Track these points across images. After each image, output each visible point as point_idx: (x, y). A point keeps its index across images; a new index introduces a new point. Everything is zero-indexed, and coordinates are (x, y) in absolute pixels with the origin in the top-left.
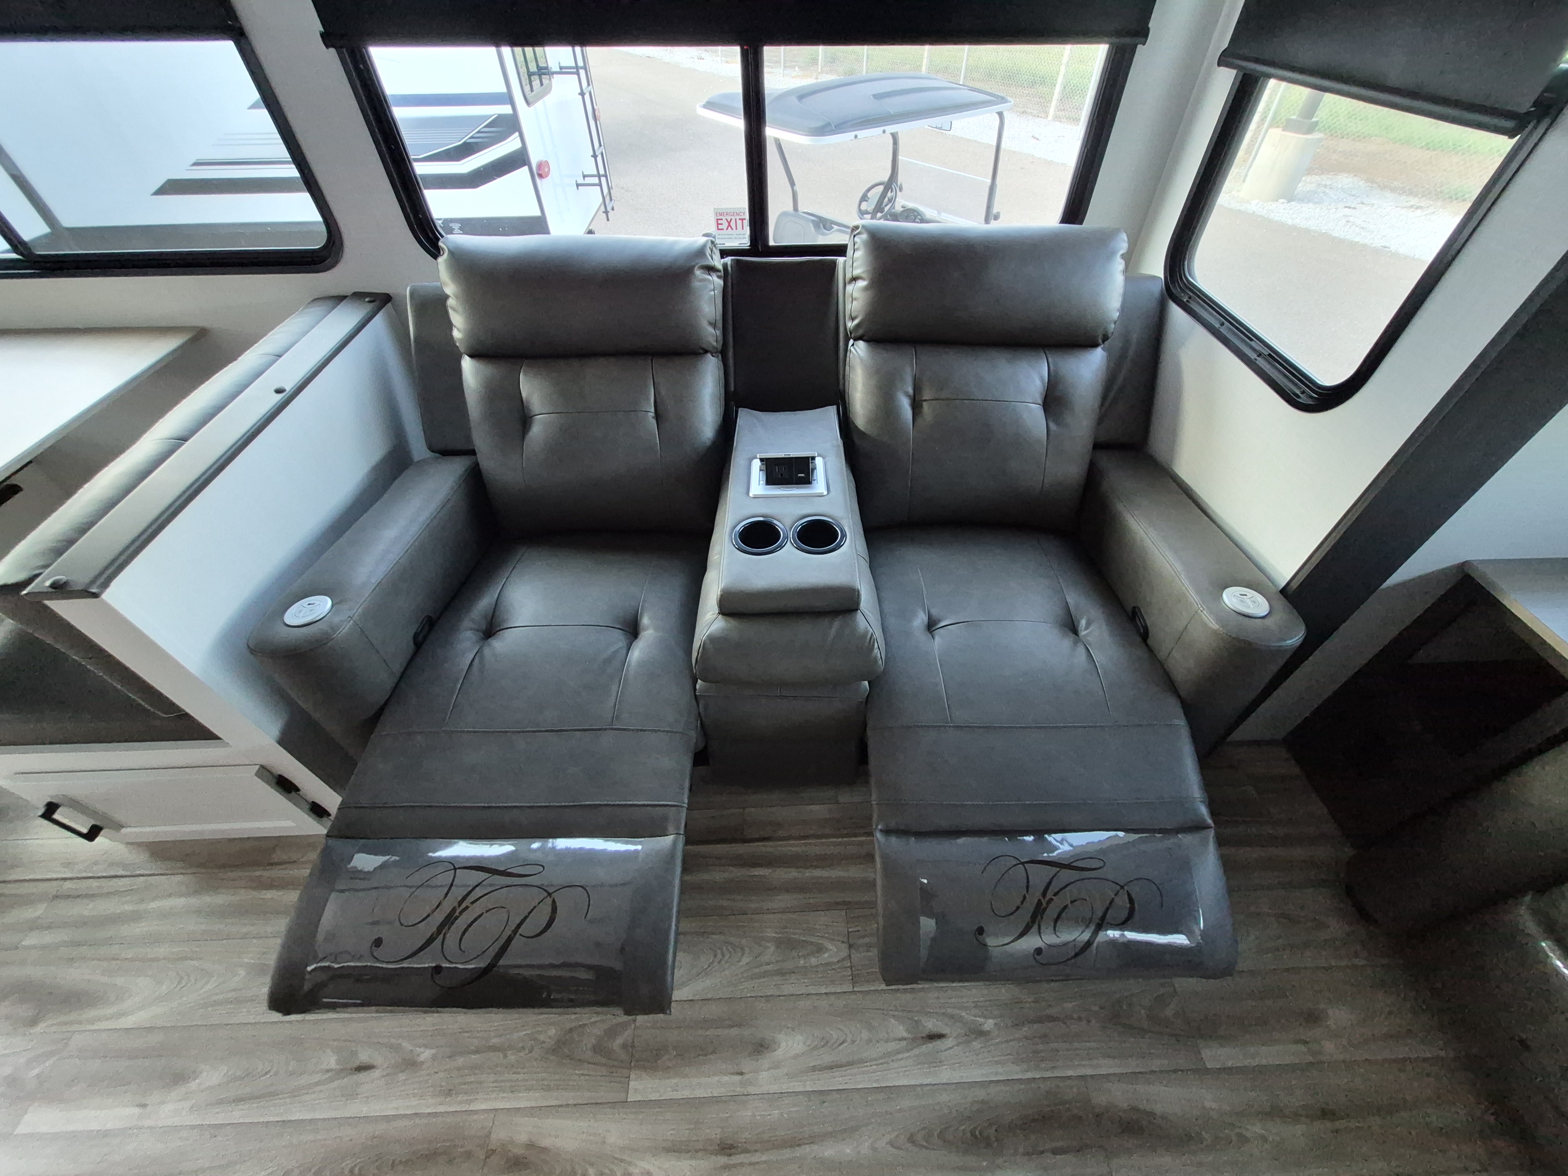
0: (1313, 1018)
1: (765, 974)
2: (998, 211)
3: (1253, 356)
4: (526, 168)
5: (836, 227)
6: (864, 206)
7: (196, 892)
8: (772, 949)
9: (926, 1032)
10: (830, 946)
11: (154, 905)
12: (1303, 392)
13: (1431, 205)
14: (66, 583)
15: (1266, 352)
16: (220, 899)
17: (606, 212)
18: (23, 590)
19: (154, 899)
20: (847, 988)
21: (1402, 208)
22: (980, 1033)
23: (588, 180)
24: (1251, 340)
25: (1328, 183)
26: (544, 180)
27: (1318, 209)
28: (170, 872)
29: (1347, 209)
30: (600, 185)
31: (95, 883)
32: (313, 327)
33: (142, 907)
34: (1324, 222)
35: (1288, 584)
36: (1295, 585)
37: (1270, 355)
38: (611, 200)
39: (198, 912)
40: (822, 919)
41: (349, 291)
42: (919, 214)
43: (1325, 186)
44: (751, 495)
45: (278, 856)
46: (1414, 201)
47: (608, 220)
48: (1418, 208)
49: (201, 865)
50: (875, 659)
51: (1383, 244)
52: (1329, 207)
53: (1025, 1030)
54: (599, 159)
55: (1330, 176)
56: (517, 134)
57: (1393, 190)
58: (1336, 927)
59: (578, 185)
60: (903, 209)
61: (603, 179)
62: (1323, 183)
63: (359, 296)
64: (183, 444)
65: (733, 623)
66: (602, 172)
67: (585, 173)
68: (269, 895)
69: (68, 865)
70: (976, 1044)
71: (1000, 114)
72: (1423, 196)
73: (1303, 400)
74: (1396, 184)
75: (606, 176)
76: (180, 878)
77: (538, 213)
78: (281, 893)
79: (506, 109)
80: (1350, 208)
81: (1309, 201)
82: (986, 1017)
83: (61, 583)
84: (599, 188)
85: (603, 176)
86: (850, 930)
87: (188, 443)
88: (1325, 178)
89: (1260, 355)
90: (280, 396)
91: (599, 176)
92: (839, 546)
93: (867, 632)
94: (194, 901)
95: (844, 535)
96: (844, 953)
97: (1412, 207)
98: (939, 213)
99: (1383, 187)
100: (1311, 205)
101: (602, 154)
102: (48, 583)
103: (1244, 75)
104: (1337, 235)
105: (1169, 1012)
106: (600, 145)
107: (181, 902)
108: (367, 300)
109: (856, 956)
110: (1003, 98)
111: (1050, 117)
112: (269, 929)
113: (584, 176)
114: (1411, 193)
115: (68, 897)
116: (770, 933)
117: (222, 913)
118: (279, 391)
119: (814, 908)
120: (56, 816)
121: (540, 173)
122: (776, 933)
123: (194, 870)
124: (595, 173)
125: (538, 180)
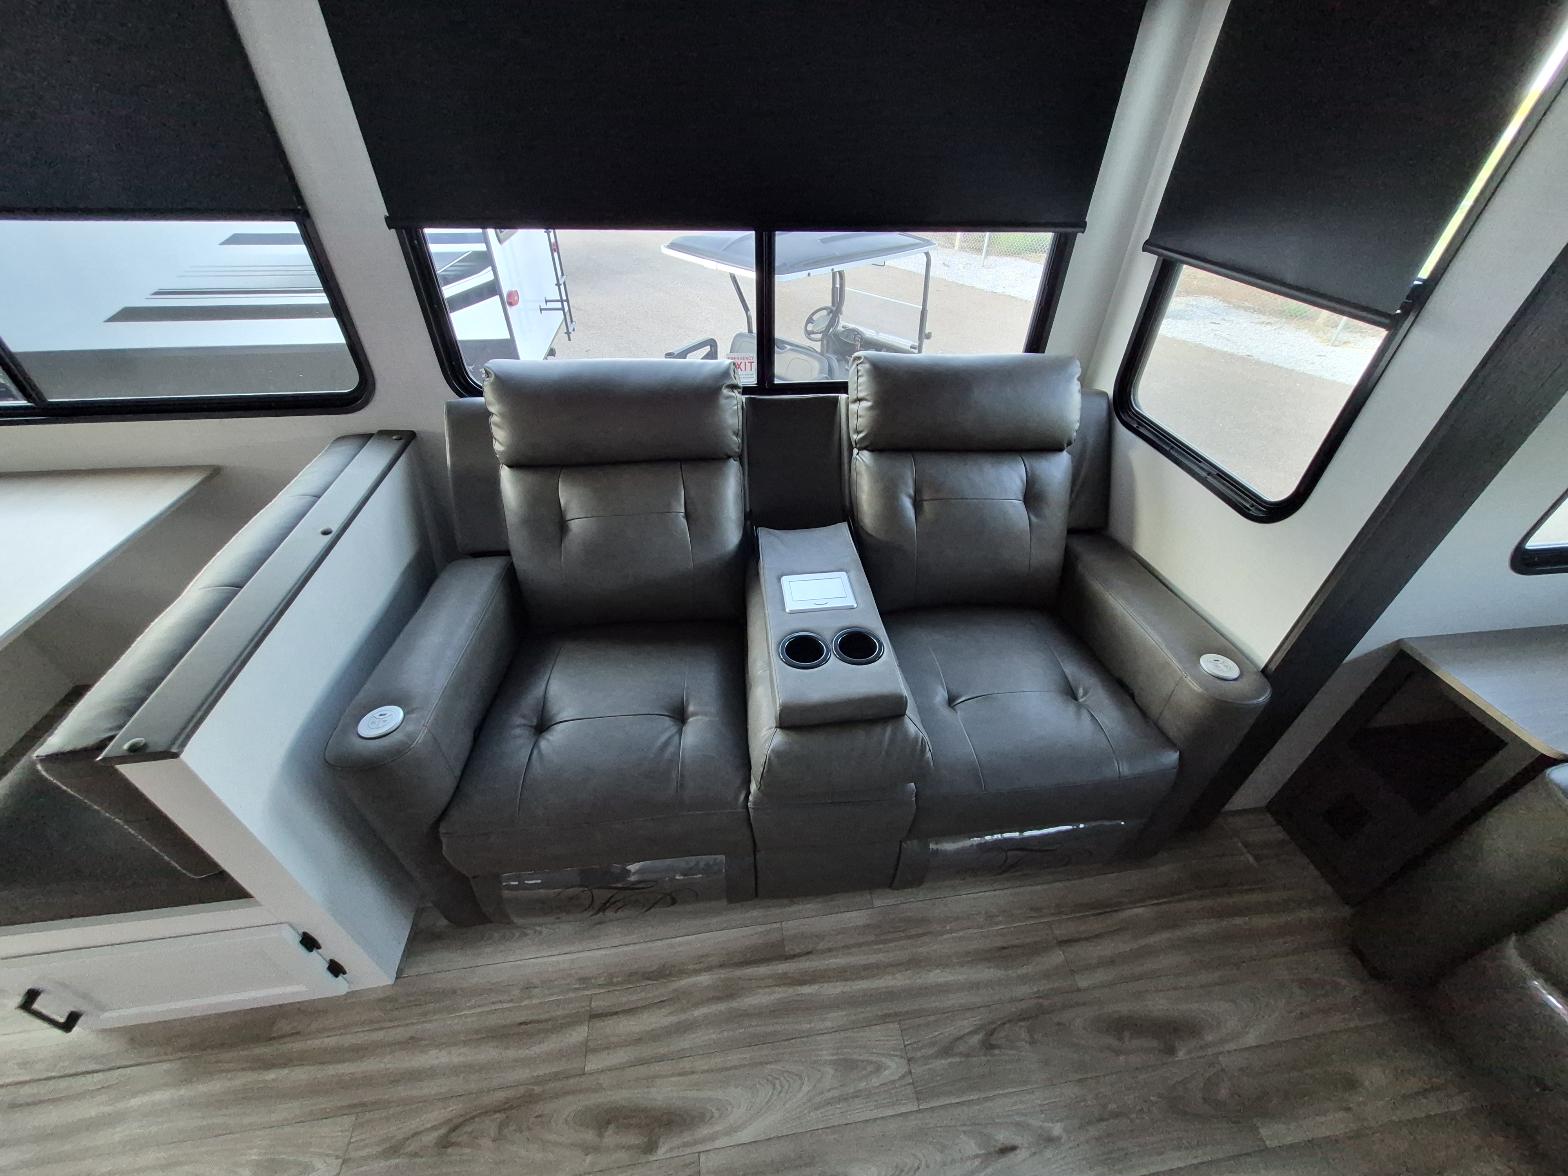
0: (1351, 1084)
1: (828, 1102)
2: (930, 331)
3: (1204, 474)
4: (497, 297)
5: (789, 347)
6: (810, 327)
7: (187, 1081)
8: (832, 1072)
9: (999, 1146)
10: (889, 1063)
11: (134, 1102)
12: (1252, 506)
13: (1278, 322)
14: (145, 745)
15: (1215, 472)
16: (216, 1086)
17: (568, 333)
18: (98, 756)
19: (134, 1095)
20: (912, 1107)
21: (1256, 324)
22: (1050, 1140)
23: (550, 305)
24: (1200, 462)
25: (1194, 303)
26: (513, 307)
27: (1190, 325)
28: (155, 1059)
29: (1213, 324)
30: (563, 309)
31: (63, 1084)
32: (347, 466)
33: (121, 1106)
34: (1197, 335)
35: (1266, 666)
36: (1273, 667)
37: (1218, 474)
38: (572, 321)
39: (191, 1104)
40: (876, 1034)
41: (374, 429)
42: (858, 334)
43: (1192, 305)
44: (787, 610)
45: (284, 1026)
46: (1264, 318)
47: (570, 340)
48: (1267, 324)
49: (192, 1047)
50: (928, 762)
51: (1248, 353)
52: (1199, 323)
53: (1093, 1131)
54: (562, 287)
55: (1194, 298)
56: (490, 268)
57: (1246, 309)
58: (1350, 988)
59: (541, 310)
60: (843, 329)
61: (565, 304)
62: (1191, 303)
63: (385, 434)
64: (239, 591)
65: (794, 736)
66: (564, 298)
67: (547, 299)
68: (271, 1075)
69: (24, 1064)
70: (1049, 1153)
71: (927, 254)
72: (1270, 314)
73: (1253, 512)
74: (1247, 304)
75: (567, 301)
76: (166, 1066)
77: (508, 337)
78: (286, 1071)
79: (482, 247)
80: (1215, 323)
81: (1181, 318)
82: (1052, 1121)
83: (142, 745)
84: (562, 311)
85: (565, 301)
86: (906, 1043)
87: (243, 590)
88: (1191, 299)
89: (1209, 474)
90: (328, 538)
91: (562, 301)
92: (878, 657)
93: (917, 737)
94: (183, 1092)
95: (881, 645)
96: (904, 1070)
97: (1263, 323)
98: (877, 333)
99: (1238, 307)
100: (1184, 321)
101: (564, 283)
102: (126, 747)
103: (1164, 260)
104: (1209, 346)
105: (1223, 1093)
106: (563, 275)
107: (163, 1096)
108: (394, 437)
109: (917, 1070)
110: (928, 241)
111: (956, 248)
112: (274, 1117)
113: (547, 301)
114: (1261, 312)
115: (28, 1104)
116: (826, 1056)
117: (218, 1103)
118: (326, 533)
119: (869, 1023)
120: (36, 1006)
121: (510, 301)
122: (833, 1055)
123: (180, 1054)
124: (559, 298)
125: (508, 308)
